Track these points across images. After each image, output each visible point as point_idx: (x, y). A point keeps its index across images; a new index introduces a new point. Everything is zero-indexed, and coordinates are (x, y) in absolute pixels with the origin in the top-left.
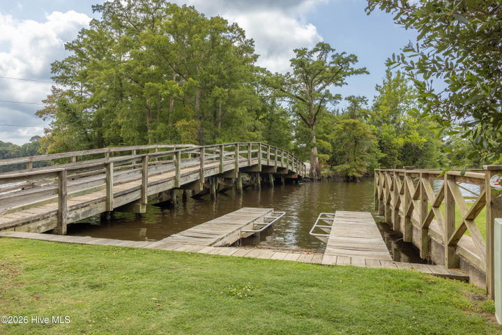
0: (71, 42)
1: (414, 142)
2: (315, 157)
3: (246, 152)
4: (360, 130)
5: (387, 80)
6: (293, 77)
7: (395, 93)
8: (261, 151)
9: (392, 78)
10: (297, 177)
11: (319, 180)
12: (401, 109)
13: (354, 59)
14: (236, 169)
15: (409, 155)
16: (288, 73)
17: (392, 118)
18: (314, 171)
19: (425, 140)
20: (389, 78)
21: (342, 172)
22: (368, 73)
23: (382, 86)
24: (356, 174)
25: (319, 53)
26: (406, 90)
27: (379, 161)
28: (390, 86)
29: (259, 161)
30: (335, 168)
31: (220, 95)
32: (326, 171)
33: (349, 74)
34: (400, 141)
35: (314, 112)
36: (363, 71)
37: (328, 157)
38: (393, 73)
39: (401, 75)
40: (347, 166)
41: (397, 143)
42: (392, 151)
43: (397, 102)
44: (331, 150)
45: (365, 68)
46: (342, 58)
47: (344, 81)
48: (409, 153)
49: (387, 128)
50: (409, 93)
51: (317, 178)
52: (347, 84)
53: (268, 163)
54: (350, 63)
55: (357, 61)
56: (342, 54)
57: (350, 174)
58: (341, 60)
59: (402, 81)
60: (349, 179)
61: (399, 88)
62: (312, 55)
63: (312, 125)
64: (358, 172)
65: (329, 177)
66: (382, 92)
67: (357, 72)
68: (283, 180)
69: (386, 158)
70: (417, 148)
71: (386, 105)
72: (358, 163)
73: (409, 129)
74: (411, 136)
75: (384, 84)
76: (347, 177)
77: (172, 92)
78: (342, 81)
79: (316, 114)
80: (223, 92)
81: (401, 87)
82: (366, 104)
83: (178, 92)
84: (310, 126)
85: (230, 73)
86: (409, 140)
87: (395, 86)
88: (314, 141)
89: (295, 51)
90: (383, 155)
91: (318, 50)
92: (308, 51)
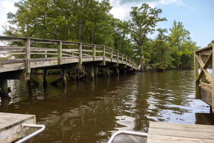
0: (17, 3)
1: (187, 54)
2: (143, 60)
3: (91, 51)
4: (164, 45)
5: (174, 27)
6: (132, 22)
7: (178, 32)
8: (105, 52)
9: (176, 25)
10: (133, 70)
11: (145, 71)
12: (180, 39)
13: (160, 11)
14: (79, 63)
15: (184, 60)
16: (130, 20)
17: (177, 43)
18: (143, 67)
19: (191, 53)
20: (175, 25)
21: (156, 67)
22: (167, 20)
23: (172, 29)
24: (163, 68)
25: (143, 9)
26: (183, 31)
27: (172, 62)
28: (175, 29)
29: (104, 59)
30: (152, 65)
31: (90, 25)
32: (148, 67)
33: (158, 21)
34: (181, 53)
35: (142, 38)
36: (164, 19)
37: (149, 60)
38: (177, 23)
39: (180, 24)
40: (158, 64)
41: (180, 54)
42: (177, 58)
43: (179, 36)
44: (150, 57)
45: (165, 18)
46: (155, 11)
47: (156, 25)
48: (184, 59)
49: (175, 48)
50: (184, 32)
51: (144, 70)
52: (157, 26)
53: (111, 60)
54: (159, 14)
55: (162, 12)
56: (155, 9)
57: (160, 68)
58: (154, 12)
59: (181, 26)
60: (160, 71)
61: (179, 30)
62: (140, 10)
63: (141, 45)
64: (164, 67)
65: (150, 70)
66: (172, 32)
67: (161, 20)
68: (125, 71)
69: (174, 61)
70: (188, 56)
71: (174, 37)
72: (164, 62)
73: (184, 48)
74: (185, 51)
75: (173, 28)
76: (159, 69)
77: (61, 23)
78: (155, 25)
79: (143, 39)
80: (91, 24)
81: (180, 29)
82: (167, 32)
83: (64, 23)
84: (140, 45)
85: (96, 15)
86: (184, 53)
87: (178, 29)
88: (142, 52)
89: (132, 8)
90: (174, 60)
91: (143, 8)
92: (138, 8)
